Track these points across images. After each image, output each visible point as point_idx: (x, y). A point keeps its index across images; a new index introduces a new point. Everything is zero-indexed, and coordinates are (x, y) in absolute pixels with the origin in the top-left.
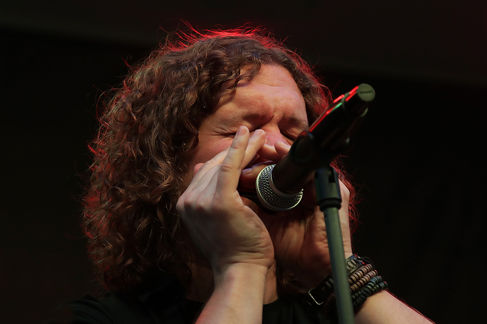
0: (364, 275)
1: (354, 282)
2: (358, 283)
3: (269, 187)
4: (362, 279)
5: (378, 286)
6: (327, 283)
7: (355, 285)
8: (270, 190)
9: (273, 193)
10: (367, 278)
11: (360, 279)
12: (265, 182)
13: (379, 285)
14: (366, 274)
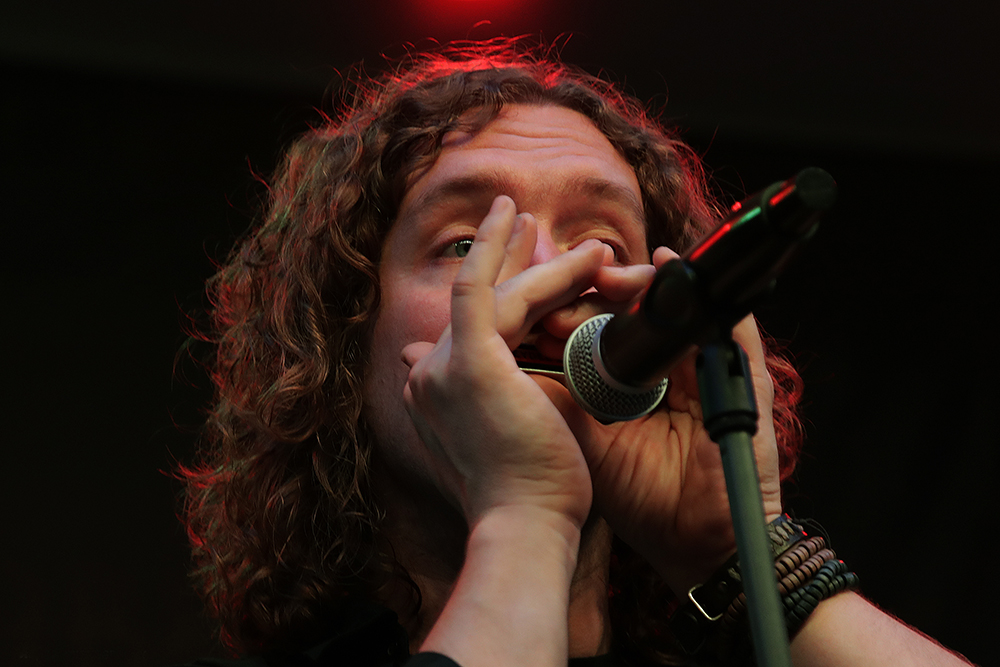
0: (810, 556)
1: (789, 571)
2: (799, 573)
3: (593, 369)
4: (807, 563)
5: (840, 579)
6: (732, 571)
7: (793, 577)
8: (594, 376)
9: (603, 383)
10: (816, 562)
11: (801, 562)
12: (584, 358)
13: (844, 578)
14: (815, 554)
